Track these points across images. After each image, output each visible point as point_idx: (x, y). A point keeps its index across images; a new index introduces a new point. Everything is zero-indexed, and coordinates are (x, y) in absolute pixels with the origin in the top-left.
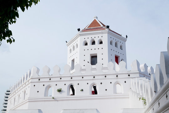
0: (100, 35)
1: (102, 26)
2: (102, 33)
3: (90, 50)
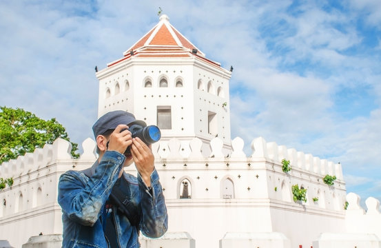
0: (178, 68)
1: (180, 44)
2: (181, 64)
3: (156, 96)
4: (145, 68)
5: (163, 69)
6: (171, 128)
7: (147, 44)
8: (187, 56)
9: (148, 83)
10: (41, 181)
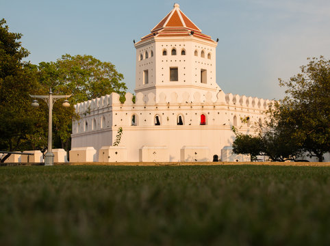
0: (182, 43)
1: (185, 26)
2: (184, 40)
3: (169, 61)
4: (163, 43)
5: (173, 44)
6: (177, 80)
7: (164, 26)
8: (188, 35)
9: (165, 53)
10: (105, 114)
